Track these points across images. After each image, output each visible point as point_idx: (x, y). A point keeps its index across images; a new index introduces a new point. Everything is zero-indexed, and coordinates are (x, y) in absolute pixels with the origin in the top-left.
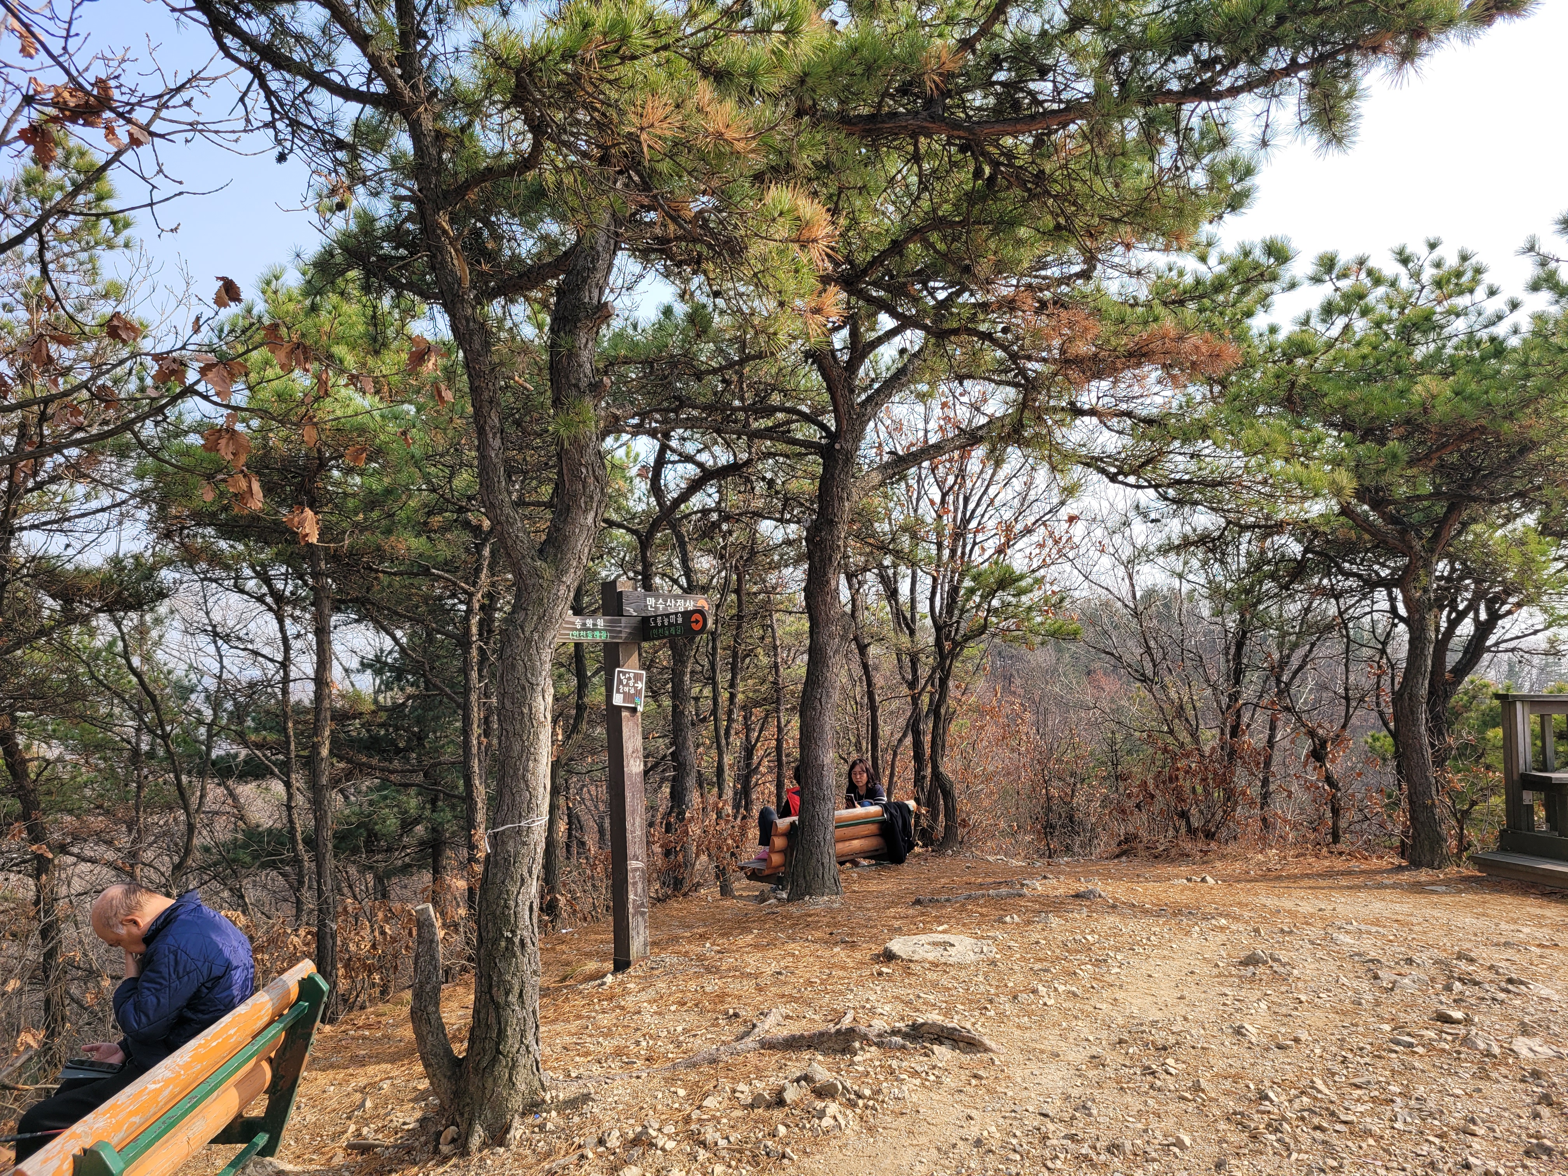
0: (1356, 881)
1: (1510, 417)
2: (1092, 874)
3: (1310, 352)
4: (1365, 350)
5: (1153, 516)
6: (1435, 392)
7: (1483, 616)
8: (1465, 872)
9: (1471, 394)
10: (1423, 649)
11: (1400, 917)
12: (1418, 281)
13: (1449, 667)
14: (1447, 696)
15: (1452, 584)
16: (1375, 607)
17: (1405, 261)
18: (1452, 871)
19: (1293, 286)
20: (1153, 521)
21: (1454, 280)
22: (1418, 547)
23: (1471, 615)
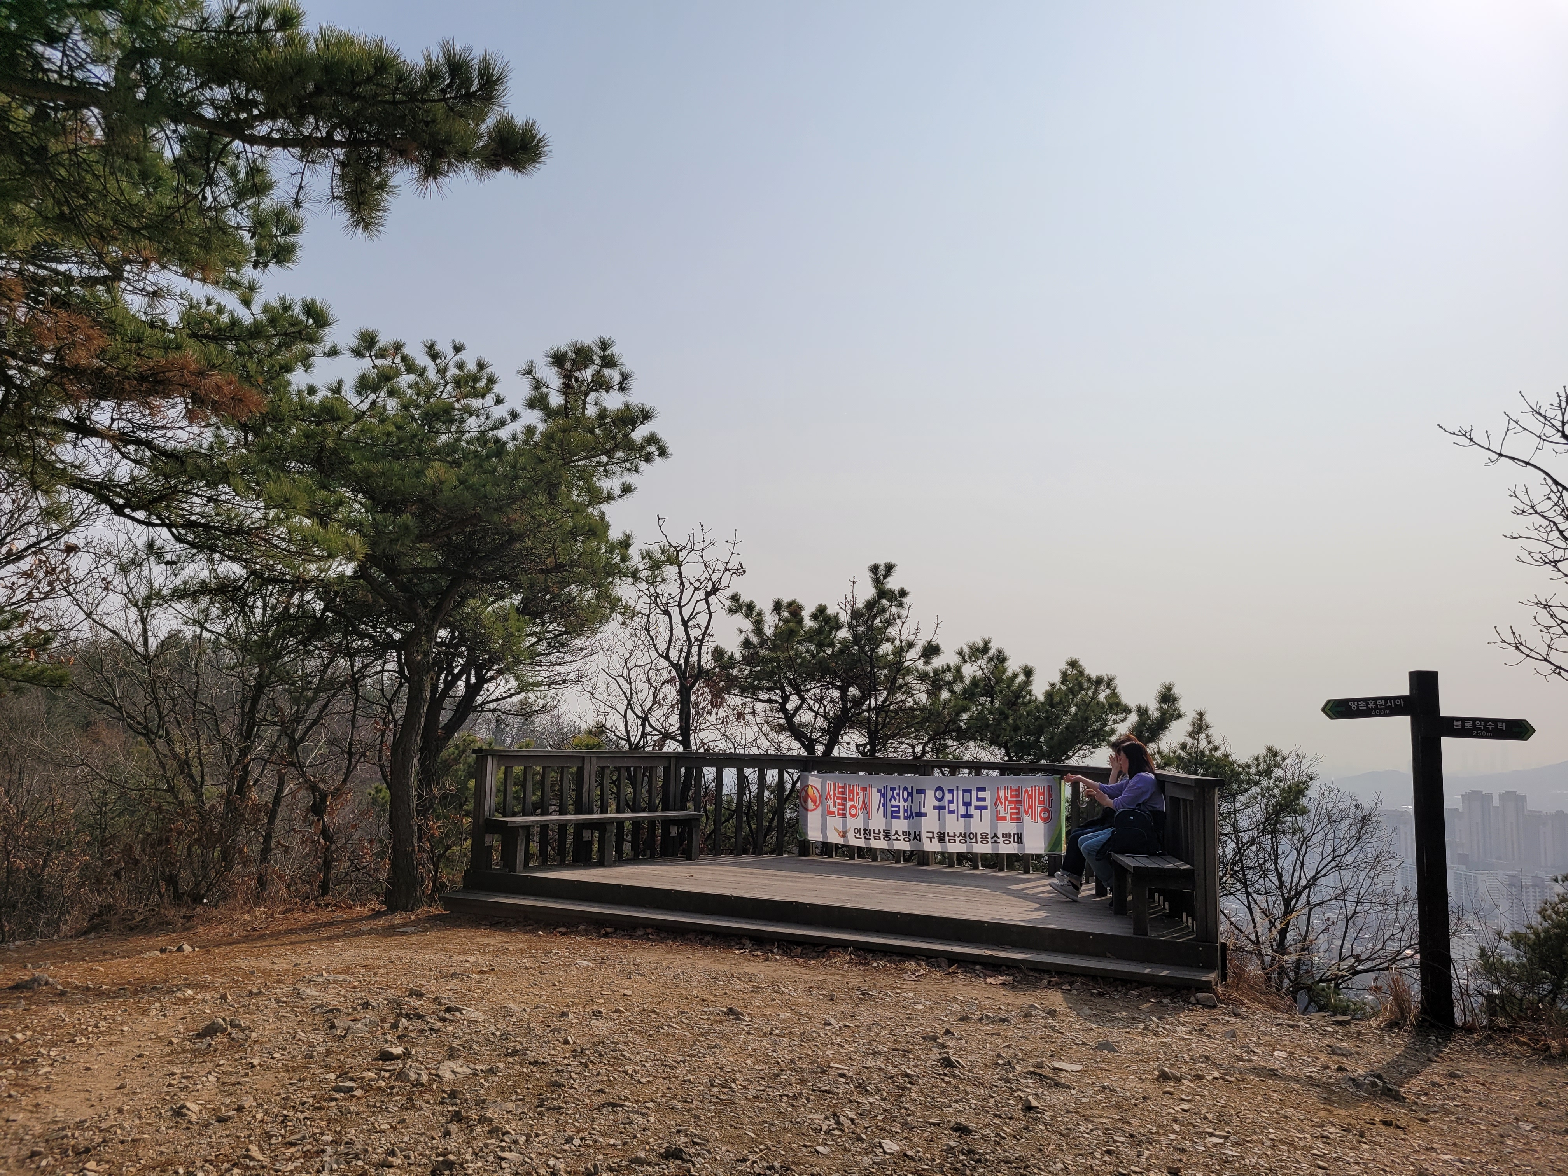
0: (337, 932)
1: (499, 510)
2: (47, 957)
3: (339, 418)
4: (392, 428)
5: (168, 557)
6: (443, 478)
7: (473, 680)
8: (433, 911)
9: (473, 485)
10: (418, 708)
11: (368, 962)
12: (443, 377)
13: (441, 725)
14: (438, 751)
15: (451, 648)
16: (386, 668)
17: (434, 355)
18: (423, 911)
19: (333, 352)
20: (167, 563)
21: (471, 383)
22: (422, 615)
23: (464, 677)
